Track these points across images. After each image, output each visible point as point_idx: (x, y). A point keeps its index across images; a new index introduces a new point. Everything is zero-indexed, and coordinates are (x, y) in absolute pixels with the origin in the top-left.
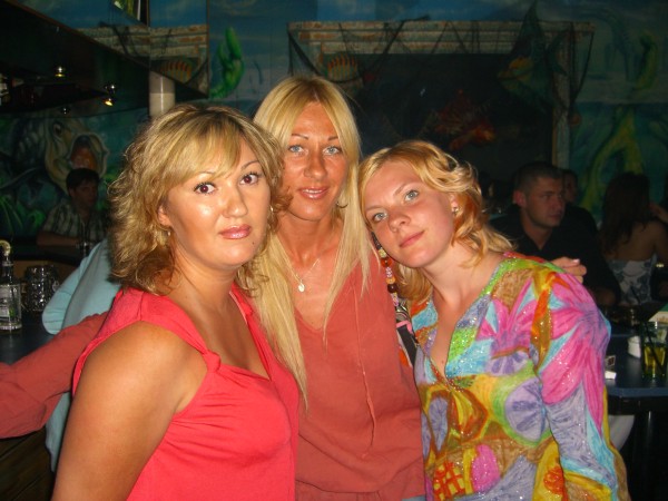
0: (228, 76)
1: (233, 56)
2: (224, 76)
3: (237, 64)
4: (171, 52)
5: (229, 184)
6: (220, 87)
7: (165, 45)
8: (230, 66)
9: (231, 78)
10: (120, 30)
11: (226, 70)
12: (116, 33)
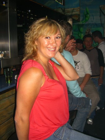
0: (86, 18)
1: (87, 14)
2: (85, 18)
3: (88, 15)
4: (74, 13)
5: (53, 38)
6: (84, 21)
7: (73, 12)
8: (87, 16)
9: (87, 19)
10: (63, 9)
11: (86, 17)
12: (62, 10)
